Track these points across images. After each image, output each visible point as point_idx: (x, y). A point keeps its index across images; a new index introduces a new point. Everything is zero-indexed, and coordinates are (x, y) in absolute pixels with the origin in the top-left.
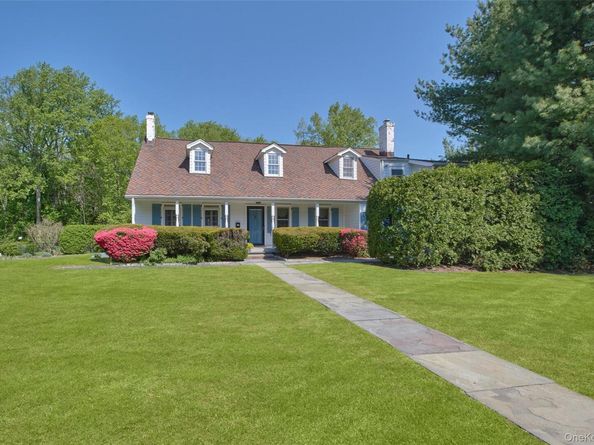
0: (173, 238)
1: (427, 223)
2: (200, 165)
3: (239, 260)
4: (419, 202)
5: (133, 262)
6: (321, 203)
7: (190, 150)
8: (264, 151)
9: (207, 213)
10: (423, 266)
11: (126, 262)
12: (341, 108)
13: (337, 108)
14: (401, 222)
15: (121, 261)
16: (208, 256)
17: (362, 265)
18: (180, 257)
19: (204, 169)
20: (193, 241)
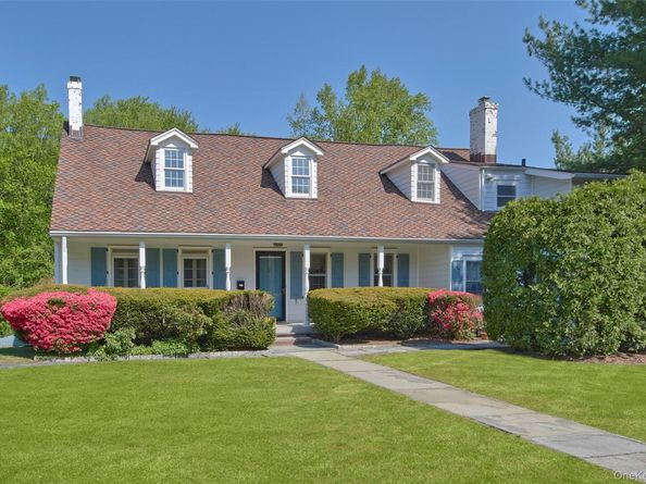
0: (143, 309)
1: (602, 278)
2: (175, 176)
3: (260, 348)
4: (588, 241)
5: (75, 354)
6: (388, 245)
7: (156, 148)
8: (285, 151)
9: (188, 263)
10: (590, 354)
11: (63, 355)
12: (369, 78)
13: (361, 77)
14: (555, 276)
15: (54, 353)
16: (207, 342)
17: (465, 353)
18: (157, 345)
19: (181, 184)
20: (180, 314)
